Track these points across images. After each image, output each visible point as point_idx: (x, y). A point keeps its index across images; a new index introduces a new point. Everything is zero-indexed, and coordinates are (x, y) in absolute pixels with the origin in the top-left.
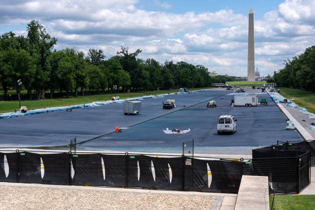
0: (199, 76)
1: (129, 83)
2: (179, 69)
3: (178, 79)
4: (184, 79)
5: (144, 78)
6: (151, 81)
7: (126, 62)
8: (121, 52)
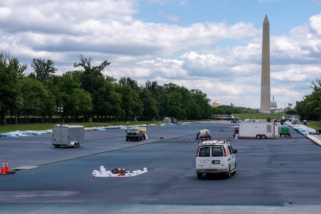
0: (195, 103)
1: (90, 108)
2: (165, 93)
3: (165, 106)
4: (172, 107)
5: (113, 102)
6: (125, 107)
7: (87, 79)
8: (80, 64)
